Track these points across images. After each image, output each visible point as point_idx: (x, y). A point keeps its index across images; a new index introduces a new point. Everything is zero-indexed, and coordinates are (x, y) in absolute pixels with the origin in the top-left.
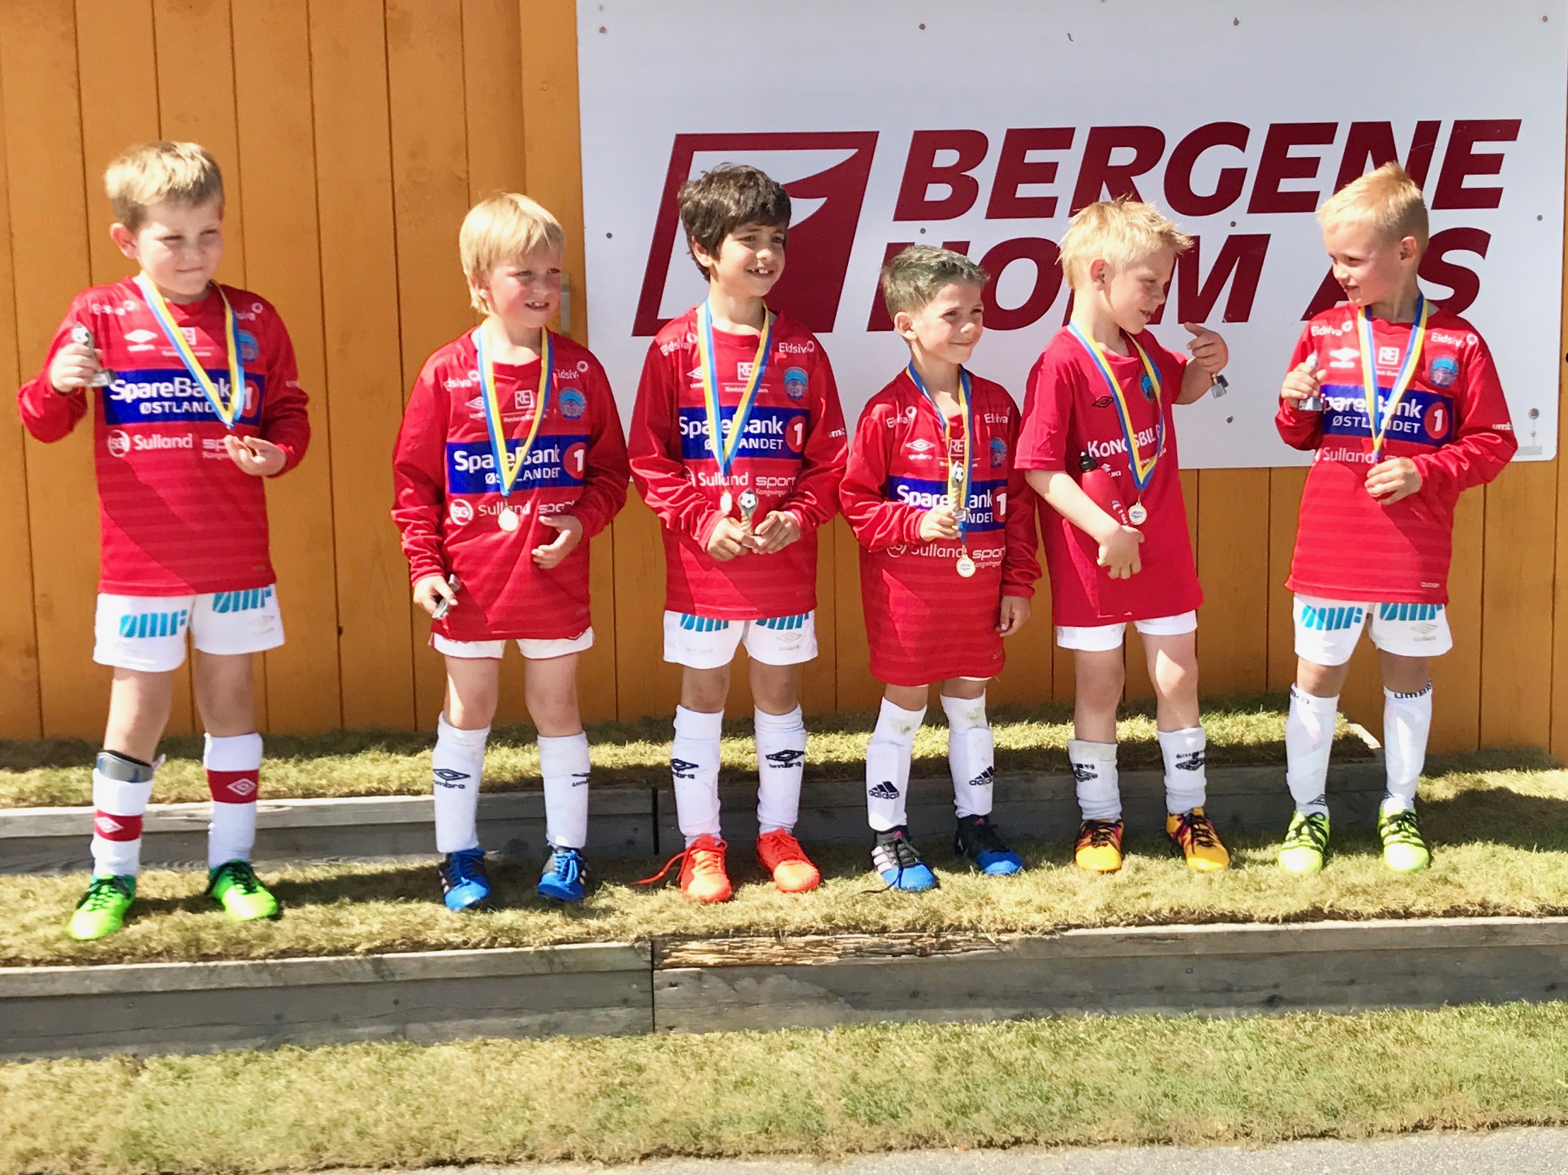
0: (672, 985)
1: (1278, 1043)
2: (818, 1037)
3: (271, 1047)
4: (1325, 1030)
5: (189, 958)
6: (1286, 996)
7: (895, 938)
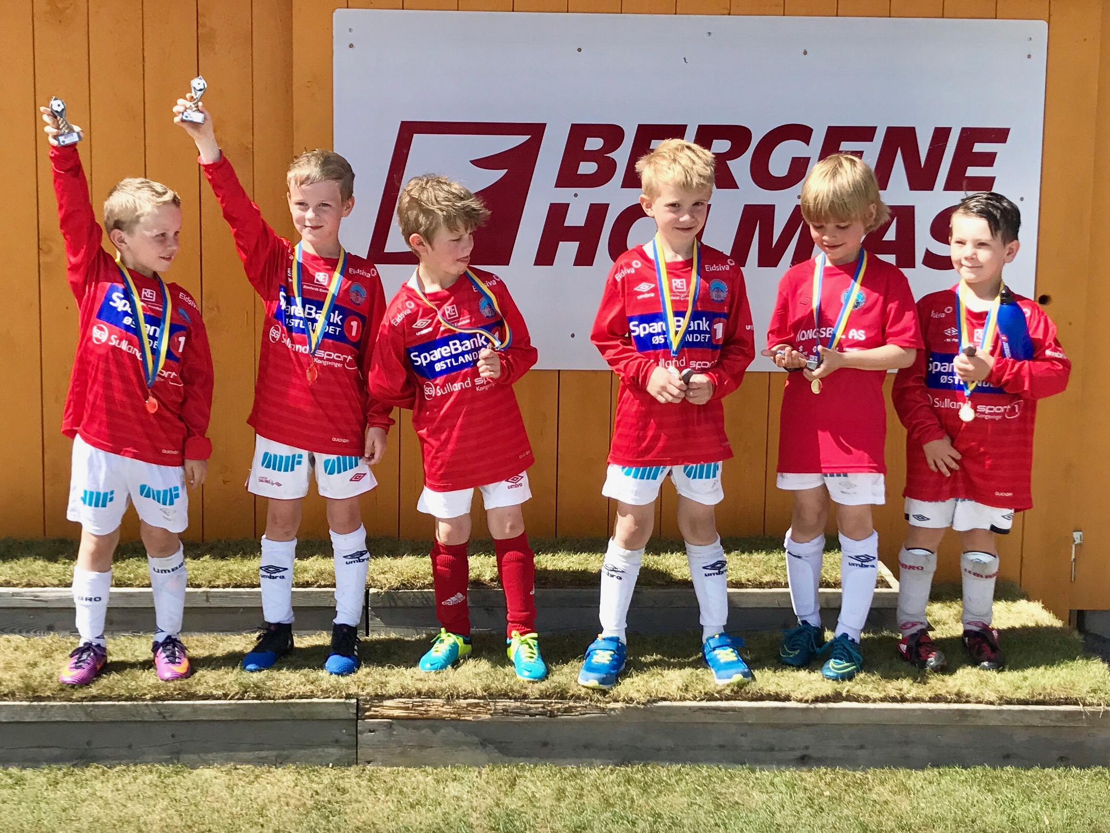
0: (371, 731)
1: (805, 789)
2: (474, 772)
3: (84, 764)
5: (27, 699)
6: (814, 755)
7: (532, 703)
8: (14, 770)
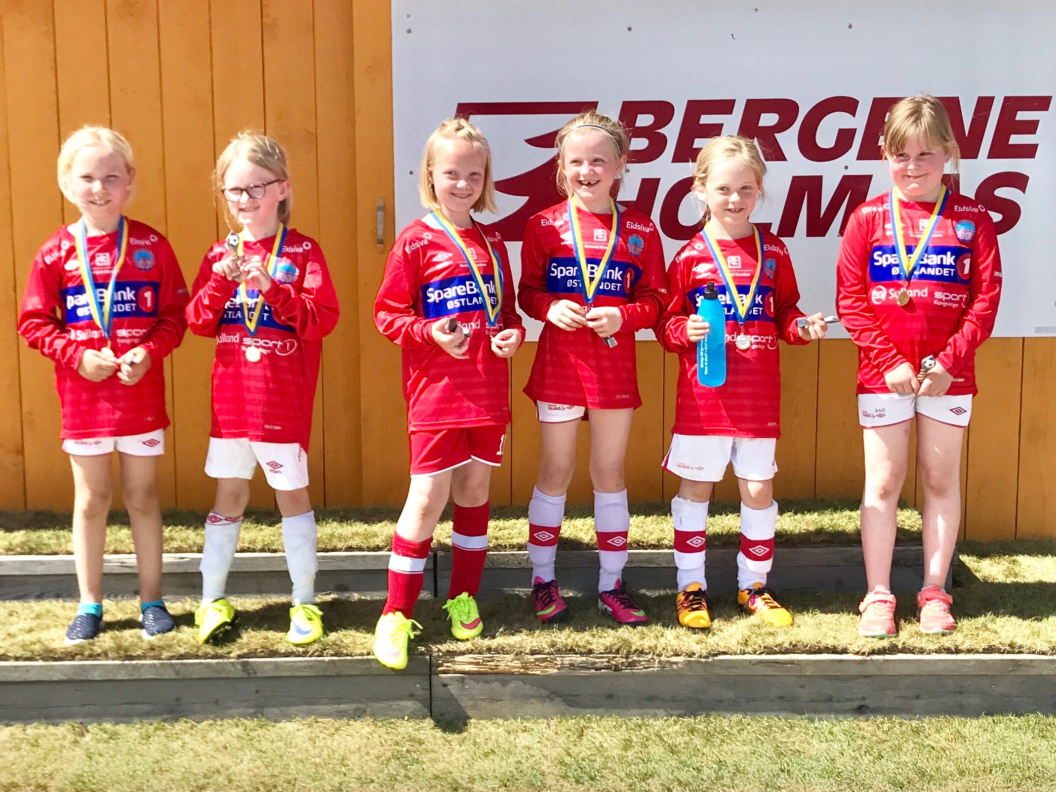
0: (444, 685)
1: (864, 738)
2: (542, 724)
3: (173, 720)
4: (897, 728)
5: (119, 658)
6: (872, 706)
7: (597, 658)
8: (108, 726)
